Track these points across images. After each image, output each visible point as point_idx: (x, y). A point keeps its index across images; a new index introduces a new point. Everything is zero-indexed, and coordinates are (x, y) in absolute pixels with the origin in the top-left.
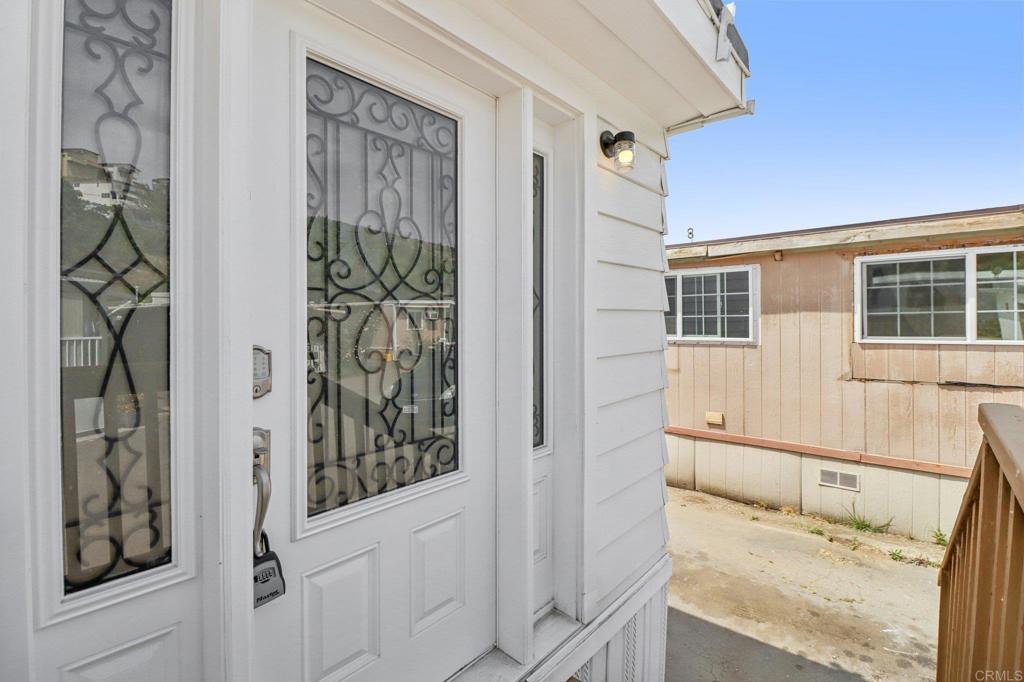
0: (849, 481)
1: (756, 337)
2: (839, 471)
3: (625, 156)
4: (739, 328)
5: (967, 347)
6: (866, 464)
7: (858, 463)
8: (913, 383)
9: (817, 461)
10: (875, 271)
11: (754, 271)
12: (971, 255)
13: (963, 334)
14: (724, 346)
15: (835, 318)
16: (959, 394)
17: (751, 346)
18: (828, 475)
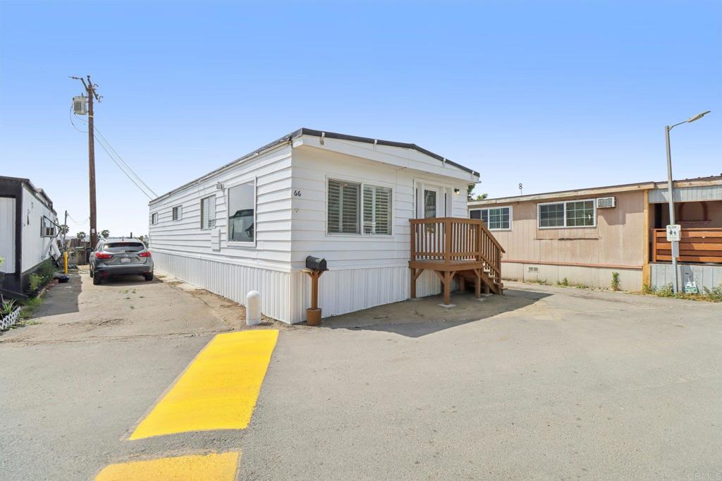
0: (536, 269)
1: (511, 228)
2: (533, 267)
3: (458, 193)
4: (506, 225)
5: (564, 229)
6: (541, 264)
7: (539, 264)
8: (552, 239)
9: (528, 265)
11: (510, 208)
12: (565, 202)
13: (563, 225)
14: (502, 231)
15: (532, 221)
16: (563, 242)
17: (510, 231)
18: (531, 269)
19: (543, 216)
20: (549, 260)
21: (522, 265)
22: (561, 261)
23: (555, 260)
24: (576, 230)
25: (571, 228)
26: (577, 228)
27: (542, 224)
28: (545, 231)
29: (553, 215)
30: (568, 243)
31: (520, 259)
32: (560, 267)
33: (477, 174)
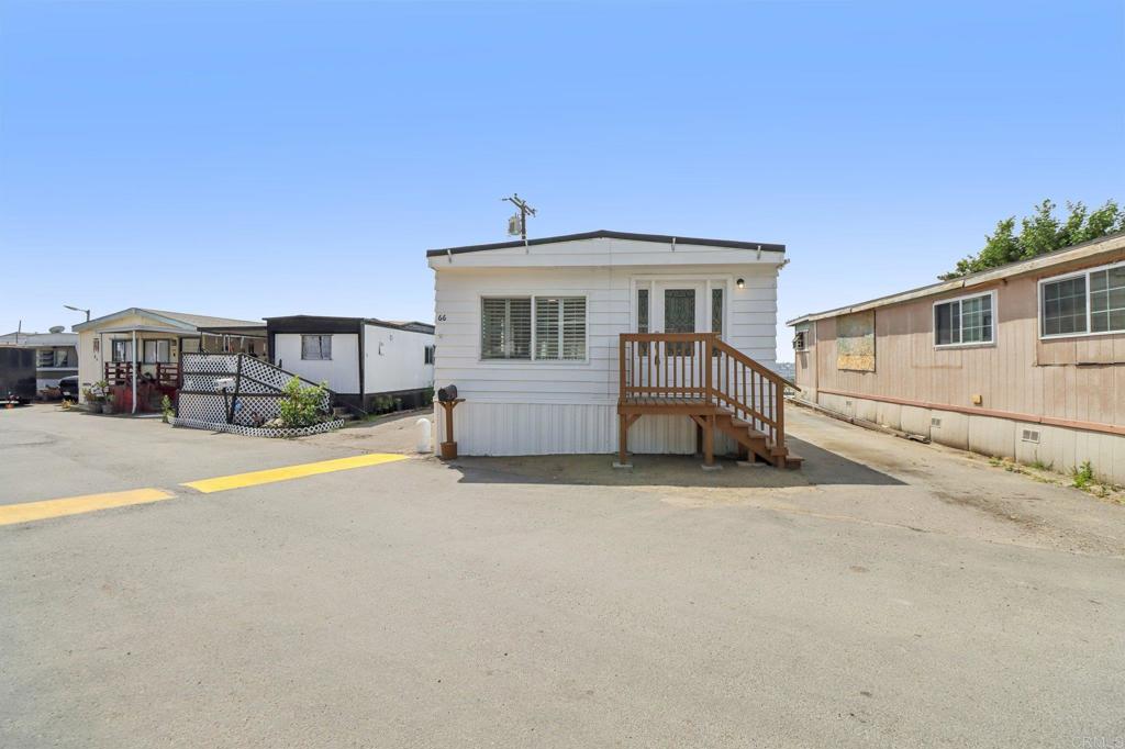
0: (1035, 436)
1: (996, 340)
2: (1031, 430)
3: (741, 286)
4: (987, 334)
5: (1087, 338)
6: (1044, 424)
7: (1040, 423)
8: (1065, 365)
9: (1022, 424)
10: (1049, 289)
11: (993, 293)
12: (1087, 272)
13: (1085, 329)
14: (982, 347)
15: (1030, 322)
16: (1086, 371)
17: (993, 346)
18: (1026, 433)
19: (1049, 309)
20: (1059, 417)
21: (1012, 423)
22: (1082, 421)
23: (1070, 418)
24: (1110, 341)
25: (1100, 337)
26: (1113, 336)
27: (1049, 328)
28: (1052, 345)
29: (1066, 307)
30: (1096, 373)
31: (1011, 412)
32: (1080, 434)
33: (781, 249)
